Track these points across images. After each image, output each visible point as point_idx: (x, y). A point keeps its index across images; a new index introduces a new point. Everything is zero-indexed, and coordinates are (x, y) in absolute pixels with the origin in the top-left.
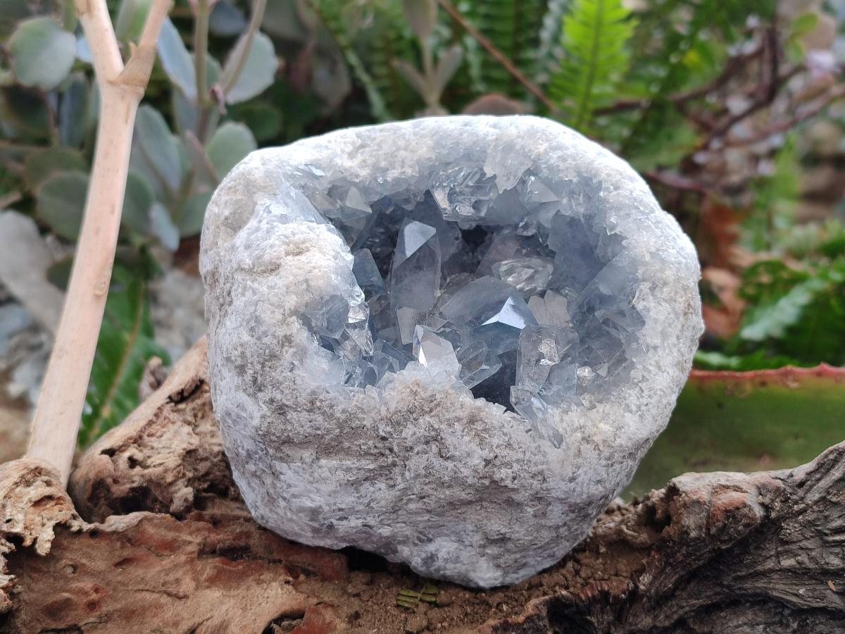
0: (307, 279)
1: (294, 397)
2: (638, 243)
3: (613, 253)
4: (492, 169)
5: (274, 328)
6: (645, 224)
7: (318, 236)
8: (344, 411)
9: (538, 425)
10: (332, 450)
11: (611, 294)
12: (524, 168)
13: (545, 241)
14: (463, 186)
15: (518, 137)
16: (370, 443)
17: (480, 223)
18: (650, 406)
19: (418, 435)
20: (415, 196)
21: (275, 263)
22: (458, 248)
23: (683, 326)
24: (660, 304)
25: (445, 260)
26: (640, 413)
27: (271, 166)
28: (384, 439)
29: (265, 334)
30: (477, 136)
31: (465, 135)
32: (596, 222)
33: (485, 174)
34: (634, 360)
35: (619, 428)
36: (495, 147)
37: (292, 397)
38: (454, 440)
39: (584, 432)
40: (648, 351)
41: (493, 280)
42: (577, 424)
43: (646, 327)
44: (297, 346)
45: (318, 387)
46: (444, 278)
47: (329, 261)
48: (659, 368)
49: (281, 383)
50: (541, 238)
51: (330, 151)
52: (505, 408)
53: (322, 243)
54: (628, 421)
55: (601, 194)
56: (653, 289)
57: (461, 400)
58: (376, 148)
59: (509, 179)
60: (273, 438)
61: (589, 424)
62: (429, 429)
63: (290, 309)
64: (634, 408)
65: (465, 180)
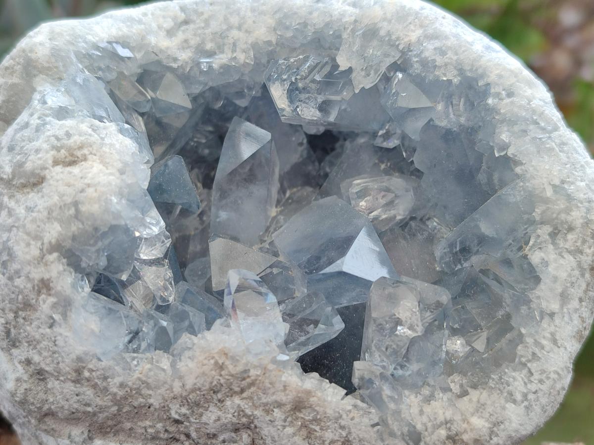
0: (76, 201)
1: (55, 362)
2: (538, 171)
3: (500, 180)
4: (347, 59)
5: (29, 267)
6: (548, 146)
7: (102, 139)
8: (122, 385)
9: (389, 419)
10: (108, 430)
11: (496, 236)
12: (389, 61)
13: (409, 156)
14: (307, 81)
15: (384, 19)
16: (159, 426)
17: (330, 128)
18: (540, 394)
19: (224, 421)
20: (250, 89)
21: (39, 174)
22: (301, 156)
23: (588, 285)
24: (563, 257)
25: (286, 170)
26: (526, 403)
27: (59, 43)
28: (177, 422)
29: (18, 273)
30: (331, 16)
31: (315, 14)
32: (479, 138)
33: (338, 66)
34: (523, 331)
35: (497, 424)
36: (353, 31)
37: (53, 361)
38: (272, 430)
39: (449, 429)
40: (542, 318)
41: (341, 203)
42: (441, 418)
43: (542, 286)
44: (57, 294)
45: (86, 354)
46: (282, 190)
47: (112, 177)
48: (555, 341)
49: (38, 342)
50: (406, 152)
51: (143, 26)
52: (345, 391)
53: (107, 150)
54: (509, 413)
55: (490, 101)
56: (554, 235)
57: (283, 379)
58: (203, 25)
59: (368, 75)
60: (32, 408)
61: (458, 417)
62: (239, 415)
63: (50, 243)
64: (519, 397)
65: (310, 72)
